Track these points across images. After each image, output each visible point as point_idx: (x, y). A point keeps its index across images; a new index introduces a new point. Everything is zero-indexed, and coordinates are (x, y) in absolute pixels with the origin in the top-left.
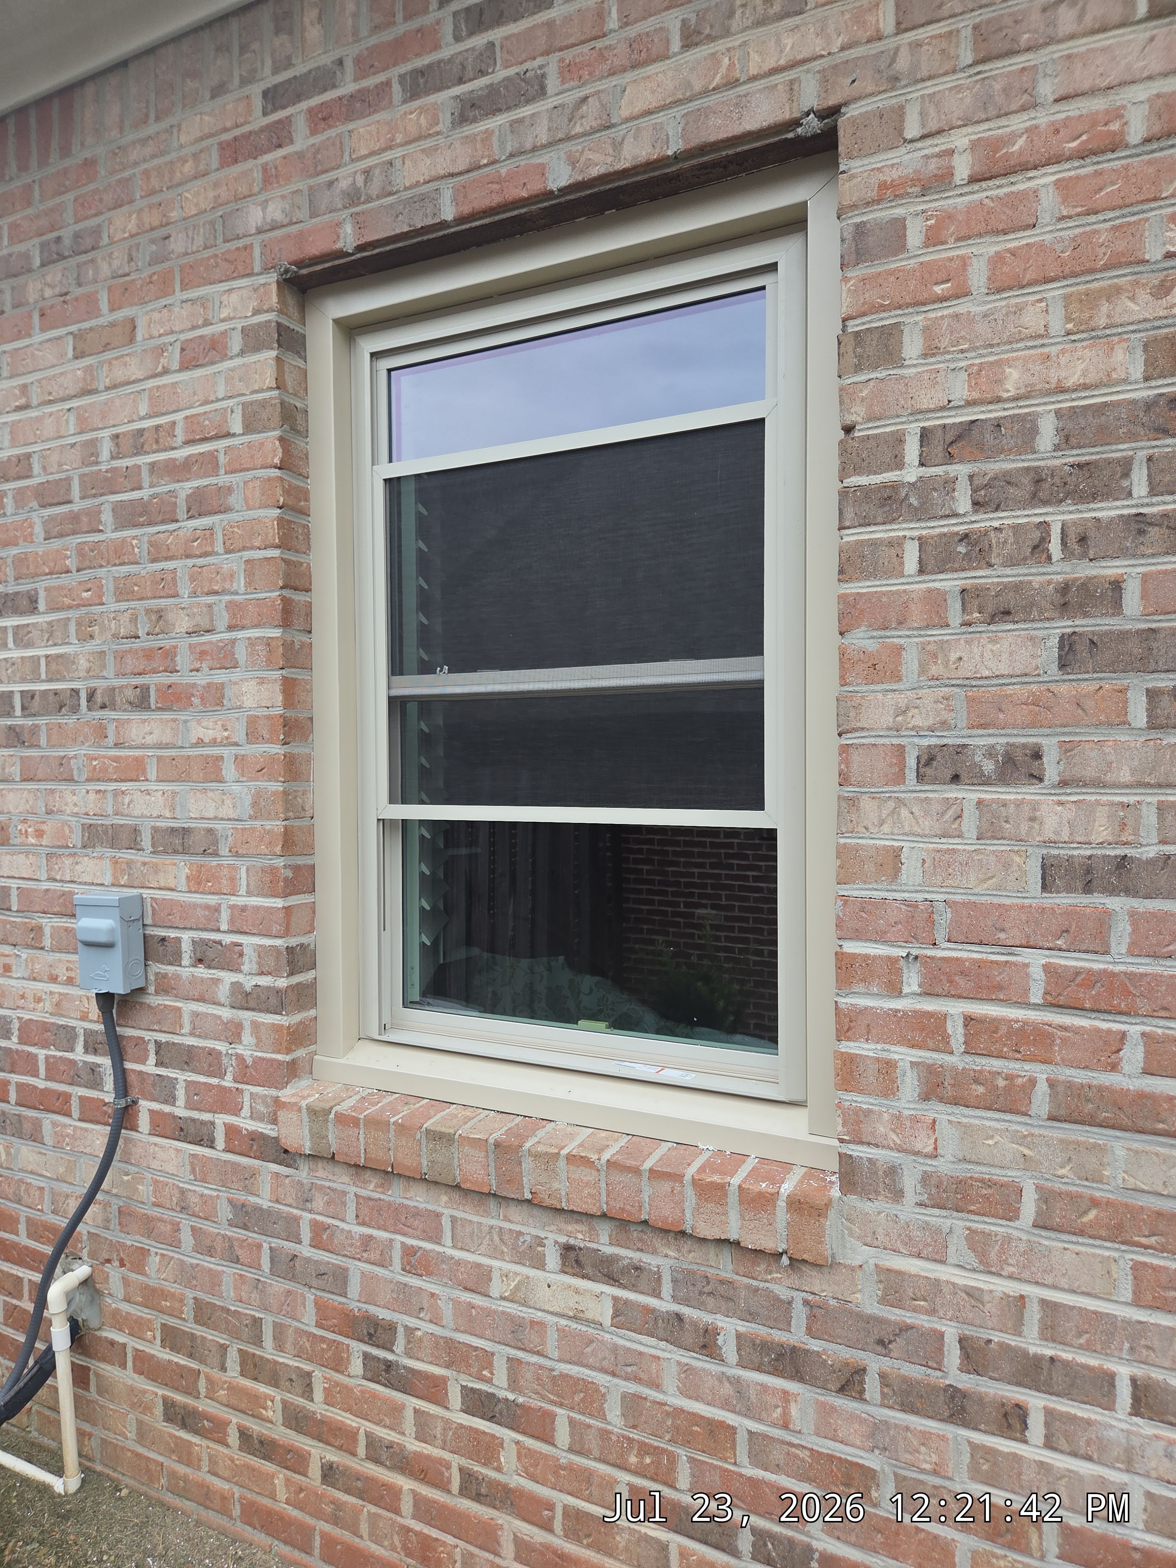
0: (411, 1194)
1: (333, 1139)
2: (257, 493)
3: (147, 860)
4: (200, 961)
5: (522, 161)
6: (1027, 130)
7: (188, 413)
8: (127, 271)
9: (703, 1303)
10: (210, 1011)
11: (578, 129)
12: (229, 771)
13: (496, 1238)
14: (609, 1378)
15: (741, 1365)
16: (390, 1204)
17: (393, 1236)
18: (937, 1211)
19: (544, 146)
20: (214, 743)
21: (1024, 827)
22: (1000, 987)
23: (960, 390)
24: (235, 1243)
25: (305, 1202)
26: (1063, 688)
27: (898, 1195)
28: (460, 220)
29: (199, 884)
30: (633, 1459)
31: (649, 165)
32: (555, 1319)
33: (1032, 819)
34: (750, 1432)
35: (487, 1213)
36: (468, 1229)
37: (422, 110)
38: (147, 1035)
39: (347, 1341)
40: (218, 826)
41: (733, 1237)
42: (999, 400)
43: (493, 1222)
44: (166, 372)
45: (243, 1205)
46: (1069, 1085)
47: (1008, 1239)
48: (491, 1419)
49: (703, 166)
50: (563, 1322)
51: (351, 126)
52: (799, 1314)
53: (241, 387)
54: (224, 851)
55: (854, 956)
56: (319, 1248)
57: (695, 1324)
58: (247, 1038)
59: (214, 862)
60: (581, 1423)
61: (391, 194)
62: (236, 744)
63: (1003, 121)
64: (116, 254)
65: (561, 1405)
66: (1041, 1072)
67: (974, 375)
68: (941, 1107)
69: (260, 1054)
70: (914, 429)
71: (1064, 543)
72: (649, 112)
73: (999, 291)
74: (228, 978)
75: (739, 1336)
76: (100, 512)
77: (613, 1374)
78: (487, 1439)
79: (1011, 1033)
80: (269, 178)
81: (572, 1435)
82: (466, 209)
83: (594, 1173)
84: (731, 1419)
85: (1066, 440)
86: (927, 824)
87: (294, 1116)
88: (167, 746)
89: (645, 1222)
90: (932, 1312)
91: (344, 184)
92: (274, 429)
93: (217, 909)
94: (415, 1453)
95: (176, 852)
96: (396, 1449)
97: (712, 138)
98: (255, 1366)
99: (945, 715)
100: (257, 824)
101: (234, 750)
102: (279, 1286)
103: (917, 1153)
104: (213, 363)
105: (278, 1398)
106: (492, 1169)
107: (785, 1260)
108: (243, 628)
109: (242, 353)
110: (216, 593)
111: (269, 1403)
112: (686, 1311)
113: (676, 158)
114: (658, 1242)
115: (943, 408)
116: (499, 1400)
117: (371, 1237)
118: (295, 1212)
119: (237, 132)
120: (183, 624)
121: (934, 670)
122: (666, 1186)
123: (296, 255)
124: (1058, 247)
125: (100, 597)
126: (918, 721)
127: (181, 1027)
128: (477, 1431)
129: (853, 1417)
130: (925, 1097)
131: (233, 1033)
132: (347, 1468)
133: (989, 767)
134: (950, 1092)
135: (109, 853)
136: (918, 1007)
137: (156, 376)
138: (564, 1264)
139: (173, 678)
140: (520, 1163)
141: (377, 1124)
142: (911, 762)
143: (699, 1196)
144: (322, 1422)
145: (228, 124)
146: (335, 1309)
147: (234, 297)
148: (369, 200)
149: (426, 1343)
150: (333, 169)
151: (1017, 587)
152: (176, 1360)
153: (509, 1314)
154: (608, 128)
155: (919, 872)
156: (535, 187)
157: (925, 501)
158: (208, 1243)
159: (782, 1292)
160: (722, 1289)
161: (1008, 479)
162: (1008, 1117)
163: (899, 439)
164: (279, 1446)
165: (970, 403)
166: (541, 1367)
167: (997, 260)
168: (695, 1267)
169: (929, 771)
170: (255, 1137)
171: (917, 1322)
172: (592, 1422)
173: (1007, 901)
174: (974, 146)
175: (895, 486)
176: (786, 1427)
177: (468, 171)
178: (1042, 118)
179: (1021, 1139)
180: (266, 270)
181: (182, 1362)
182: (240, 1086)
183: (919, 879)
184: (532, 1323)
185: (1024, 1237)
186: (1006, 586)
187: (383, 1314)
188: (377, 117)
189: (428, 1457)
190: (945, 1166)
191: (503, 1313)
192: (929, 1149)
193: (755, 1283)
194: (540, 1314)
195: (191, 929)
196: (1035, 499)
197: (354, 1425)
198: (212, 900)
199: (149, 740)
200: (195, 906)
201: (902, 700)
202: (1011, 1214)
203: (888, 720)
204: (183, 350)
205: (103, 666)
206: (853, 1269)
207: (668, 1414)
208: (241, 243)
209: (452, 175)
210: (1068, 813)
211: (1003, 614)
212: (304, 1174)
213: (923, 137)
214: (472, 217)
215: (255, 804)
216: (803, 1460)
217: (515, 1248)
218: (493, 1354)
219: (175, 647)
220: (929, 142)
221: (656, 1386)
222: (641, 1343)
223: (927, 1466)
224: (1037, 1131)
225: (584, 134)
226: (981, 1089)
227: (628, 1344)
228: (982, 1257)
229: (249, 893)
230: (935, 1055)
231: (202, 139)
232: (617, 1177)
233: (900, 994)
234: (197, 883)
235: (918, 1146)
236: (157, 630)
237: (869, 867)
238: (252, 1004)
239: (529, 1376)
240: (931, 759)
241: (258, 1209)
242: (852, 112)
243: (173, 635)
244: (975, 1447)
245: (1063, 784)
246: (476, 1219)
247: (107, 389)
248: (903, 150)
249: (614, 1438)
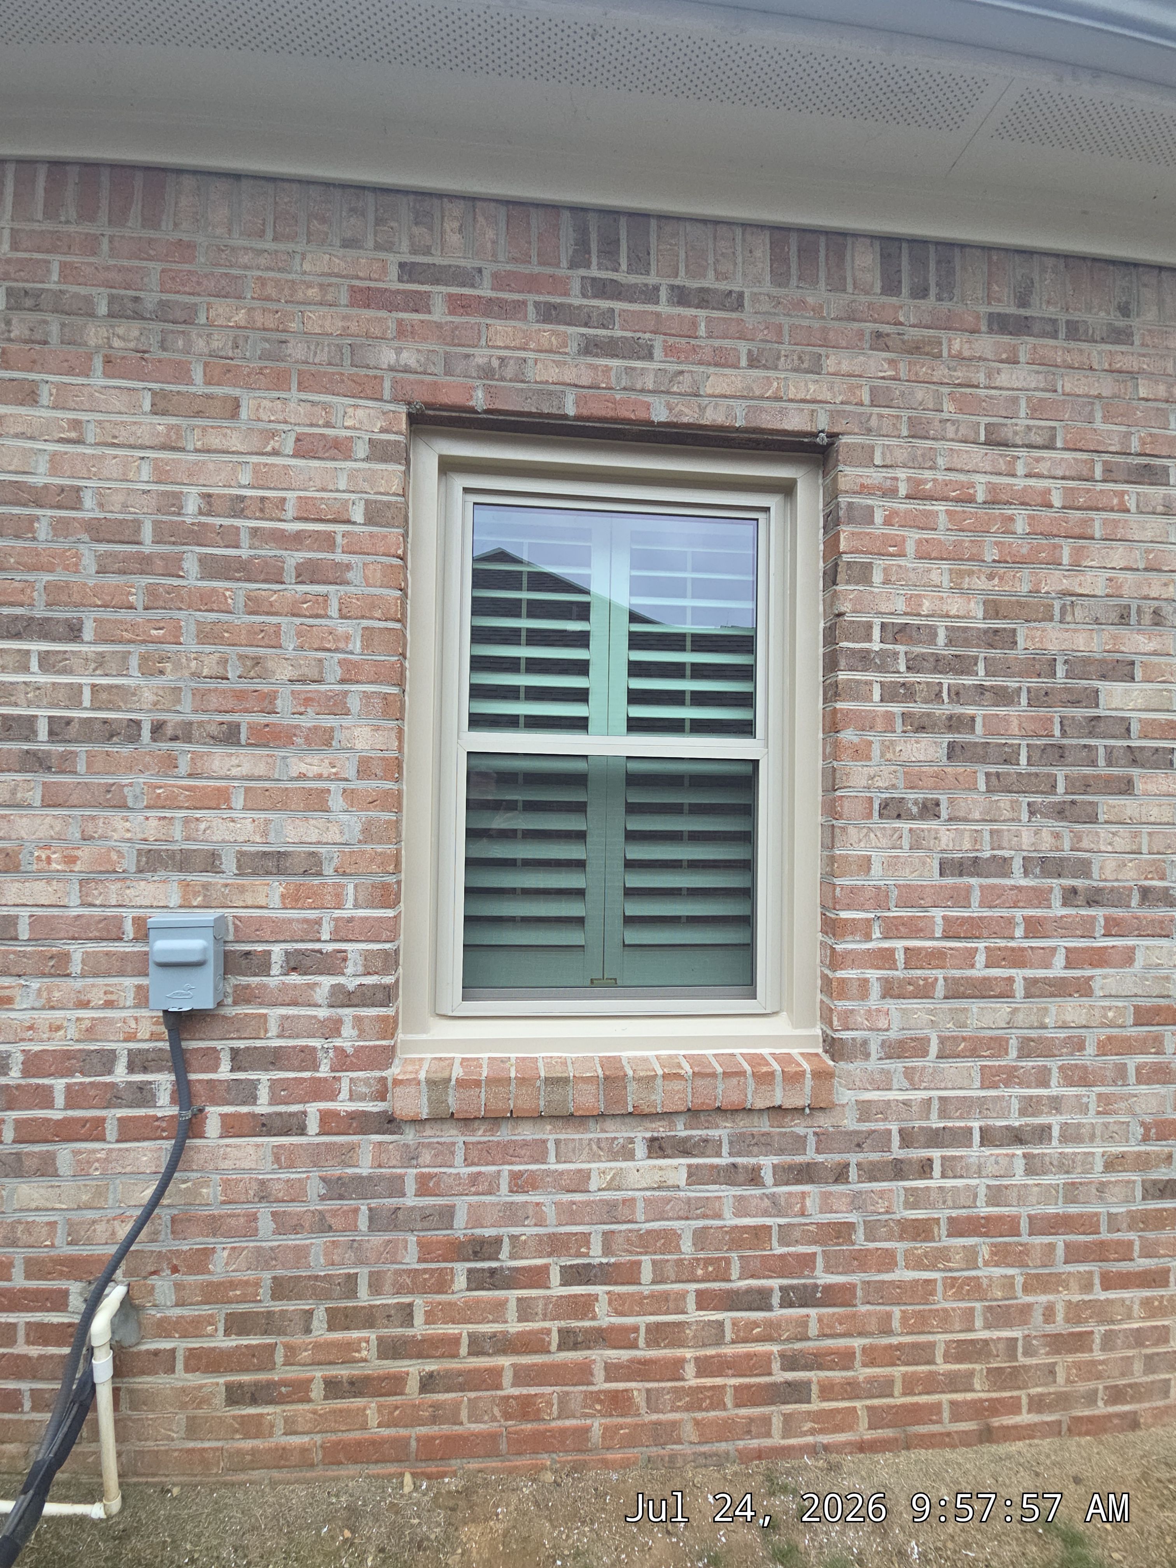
0: (520, 1130)
1: (454, 1102)
2: (379, 574)
3: (229, 881)
4: (294, 969)
5: (633, 396)
6: (933, 480)
7: (302, 494)
8: (230, 354)
9: (751, 1152)
10: (303, 1013)
11: (675, 389)
12: (336, 802)
13: (594, 1147)
14: (683, 1222)
15: (775, 1185)
16: (498, 1143)
17: (500, 1168)
18: (888, 1061)
19: (649, 391)
20: (319, 777)
21: (932, 843)
22: (921, 930)
23: (901, 605)
24: (327, 1215)
25: (411, 1160)
26: (948, 770)
27: (867, 1056)
28: (577, 418)
29: (297, 901)
30: (700, 1272)
31: (721, 428)
32: (642, 1193)
33: (935, 838)
34: (779, 1226)
35: (587, 1130)
36: (571, 1146)
37: (553, 332)
38: (218, 1045)
39: (450, 1265)
40: (322, 850)
41: (777, 1103)
42: (919, 615)
43: (591, 1136)
44: (275, 453)
45: (339, 1178)
46: (954, 978)
47: (924, 1068)
48: (587, 1283)
50: (648, 1193)
51: (489, 321)
52: (812, 1141)
53: (366, 486)
54: (328, 870)
55: (847, 920)
56: (425, 1195)
57: (745, 1167)
58: (348, 1030)
59: (316, 881)
60: (662, 1261)
61: (523, 381)
62: (346, 780)
63: (920, 471)
64: (216, 337)
65: (646, 1253)
66: (939, 974)
67: (909, 599)
68: (891, 1001)
69: (362, 1043)
70: (877, 622)
71: (949, 695)
72: (725, 397)
73: (920, 558)
74: (327, 982)
75: (774, 1166)
76: (181, 559)
77: (687, 1218)
78: (583, 1299)
79: (927, 954)
80: (402, 331)
81: (654, 1271)
82: (585, 412)
83: (683, 1083)
84: (768, 1221)
85: (950, 642)
86: (884, 842)
87: (411, 1089)
88: (259, 778)
89: (717, 1108)
90: (885, 1119)
91: (480, 361)
92: (398, 527)
93: (318, 922)
94: (518, 1333)
95: (268, 873)
96: (500, 1336)
97: (764, 426)
98: (347, 1316)
99: (894, 781)
100: (368, 847)
101: (343, 785)
102: (378, 1239)
103: (879, 1030)
104: (334, 459)
105: (373, 1337)
106: (601, 1097)
107: (807, 1111)
108: (357, 682)
109: (367, 459)
110: (329, 650)
111: (364, 1345)
112: (739, 1160)
113: (737, 430)
114: (719, 1120)
115: (892, 614)
116: (594, 1266)
117: (479, 1173)
118: (399, 1171)
119: (372, 284)
120: (286, 672)
121: (889, 756)
122: (734, 1081)
123: (429, 399)
124: (947, 543)
125: (179, 637)
126: (878, 784)
127: (266, 1031)
128: (575, 1296)
129: (843, 1194)
130: (883, 997)
131: (333, 1028)
132: (447, 1371)
133: (915, 810)
134: (896, 991)
135: (176, 876)
136: (880, 946)
137: (263, 454)
138: (650, 1152)
139: (271, 719)
140: (626, 1088)
141: (498, 1081)
142: (876, 807)
143: (757, 1083)
144: (423, 1341)
145: (361, 274)
146: (439, 1242)
147: (360, 413)
148: (502, 379)
149: (530, 1243)
150: (469, 346)
151: (929, 715)
152: (245, 1342)
153: (606, 1200)
154: (696, 396)
155: (880, 869)
156: (642, 415)
157: (883, 662)
158: (294, 1222)
159: (800, 1131)
160: (763, 1140)
161: (923, 657)
162: (924, 1001)
163: (869, 626)
164: (374, 1379)
165: (906, 614)
166: (630, 1231)
167: (919, 542)
168: (744, 1130)
169: (885, 812)
170: (353, 1116)
171: (877, 1128)
172: (669, 1257)
173: (924, 883)
174: (909, 479)
175: (868, 651)
176: (803, 1214)
177: (589, 387)
178: (939, 476)
179: (931, 1012)
180: (395, 400)
181: (254, 1342)
182: (337, 1074)
183: (881, 873)
184: (624, 1201)
185: (931, 1065)
186: (924, 713)
187: (489, 1232)
188: (513, 323)
189: (530, 1332)
190: (893, 1035)
191: (600, 1200)
192: (886, 1026)
193: (783, 1130)
194: (630, 1193)
195: (284, 941)
196: (935, 670)
197: (456, 1331)
198: (312, 914)
199: (234, 772)
200: (290, 921)
201: (872, 771)
202: (925, 1053)
203: (864, 783)
204: (298, 440)
205: (178, 701)
206: (843, 1106)
207: (727, 1232)
208: (371, 372)
209: (576, 386)
210: (952, 835)
211: (922, 728)
212: (411, 1137)
213: (883, 466)
214: (588, 419)
215: (363, 831)
216: (812, 1232)
217: (610, 1150)
218: (590, 1234)
219: (278, 692)
220: (884, 470)
221: (719, 1216)
222: (708, 1191)
223: (882, 1210)
224: (938, 1006)
225: (679, 394)
226: (911, 988)
227: (698, 1194)
228: (910, 1080)
229: (356, 906)
230: (889, 972)
231: (330, 275)
232: (699, 1083)
233: (871, 940)
234: (292, 900)
235: (880, 1026)
236: (252, 674)
237: (854, 867)
238: (355, 1001)
239: (620, 1240)
240: (887, 805)
241: (360, 1178)
242: (844, 439)
243: (274, 681)
244: (906, 1189)
245: (950, 819)
246: (577, 1136)
247: (197, 451)
248: (872, 470)
249: (686, 1262)
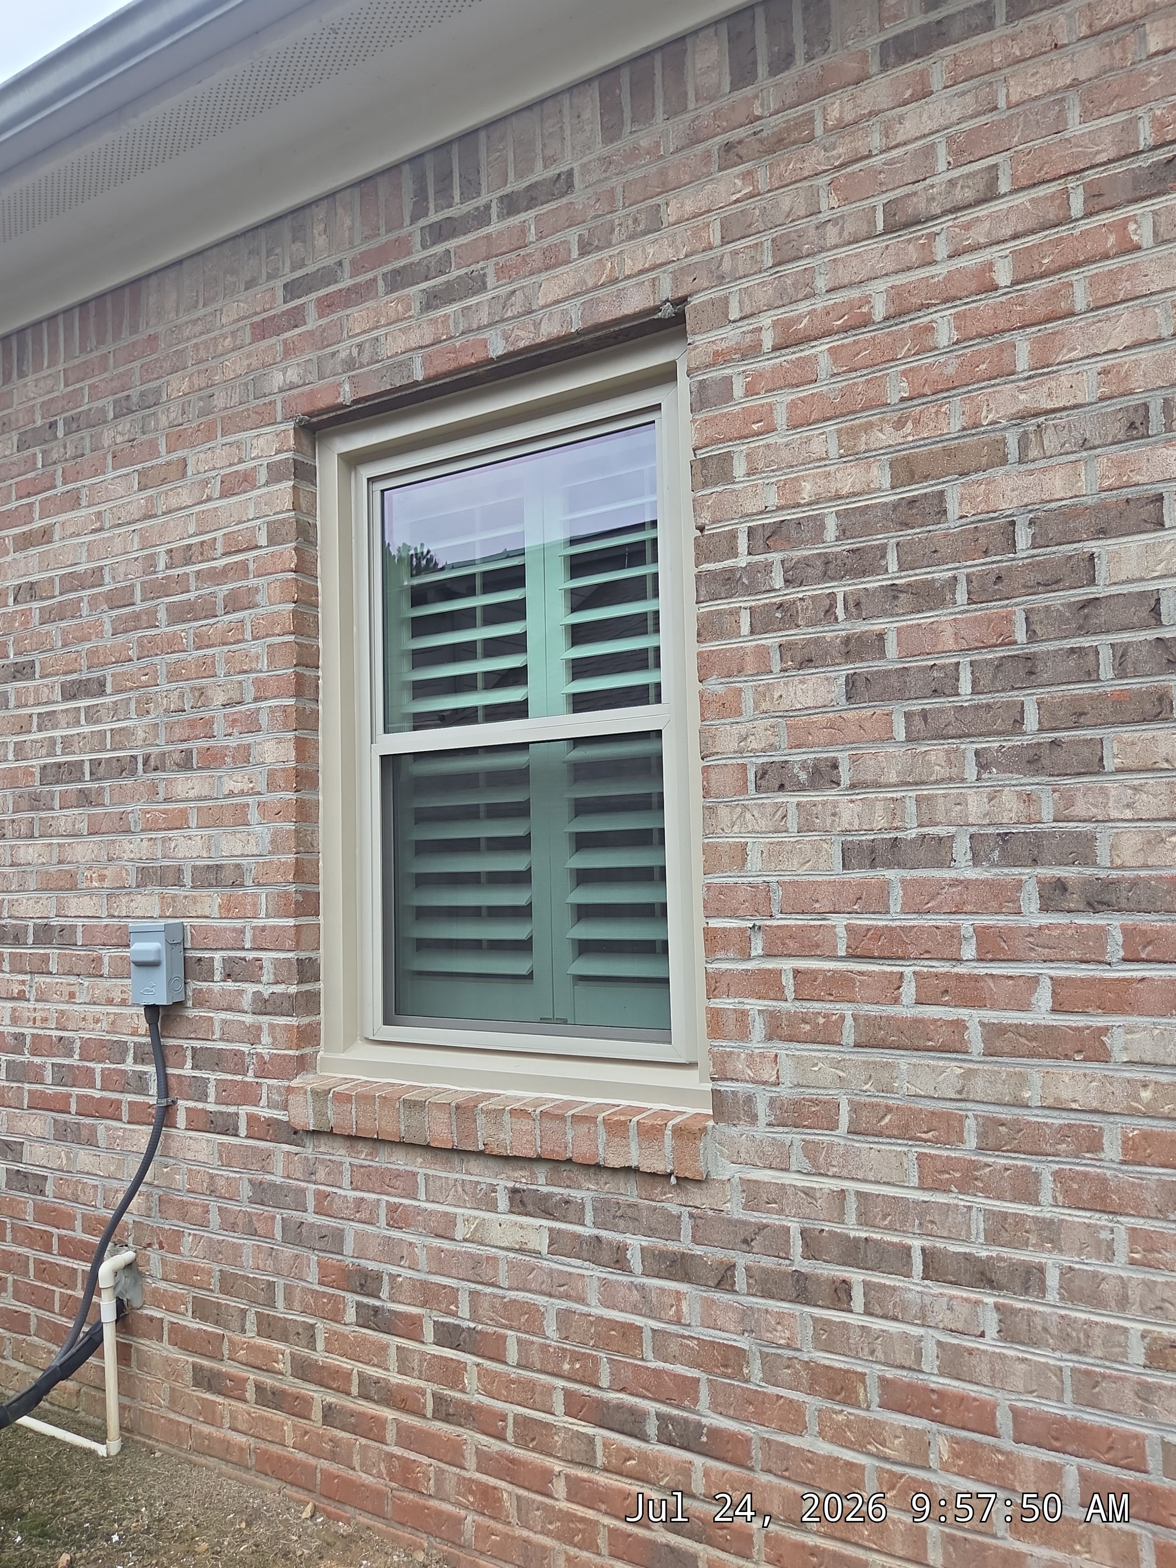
0: (393, 1159)
1: (332, 1117)
2: (278, 591)
3: (188, 893)
4: (229, 975)
5: (471, 337)
6: (809, 313)
7: (225, 531)
8: (181, 421)
9: (616, 1225)
10: (236, 1018)
11: (509, 314)
12: (254, 815)
13: (460, 1189)
14: (547, 1299)
15: (645, 1274)
16: (377, 1169)
17: (380, 1197)
18: (781, 1129)
19: (486, 326)
20: (242, 793)
21: (829, 822)
22: (817, 946)
23: (773, 499)
24: (254, 1218)
25: (310, 1175)
26: (849, 715)
27: (753, 1118)
28: (427, 380)
29: (229, 911)
30: (566, 1367)
31: (559, 339)
32: (506, 1253)
33: (834, 815)
34: (653, 1330)
35: (452, 1170)
36: (438, 1184)
37: (399, 300)
38: (185, 1043)
39: (343, 1293)
40: (243, 861)
41: (634, 1164)
42: (799, 505)
43: (457, 1176)
44: (209, 499)
45: (261, 1183)
46: (867, 1018)
47: (831, 1145)
48: (457, 1348)
49: (598, 338)
50: (512, 1255)
51: (348, 312)
52: (686, 1225)
53: (266, 510)
54: (248, 882)
55: (715, 929)
56: (321, 1214)
57: (610, 1243)
58: (266, 1039)
59: (240, 891)
60: (527, 1341)
61: (378, 361)
62: (259, 793)
63: (794, 306)
64: (172, 409)
65: (511, 1328)
66: (847, 1010)
67: (781, 487)
68: (780, 1044)
69: (275, 1051)
70: (743, 527)
71: (846, 608)
72: (557, 302)
73: (795, 428)
74: (250, 988)
75: (642, 1249)
76: (156, 612)
77: (550, 1295)
78: (454, 1365)
79: (826, 979)
80: (289, 350)
81: (519, 1352)
82: (432, 372)
83: (531, 1122)
84: (639, 1321)
85: (844, 533)
86: (764, 824)
87: (301, 1098)
88: (205, 799)
89: (569, 1161)
90: (781, 1212)
91: (343, 355)
92: (291, 542)
93: (242, 931)
94: (398, 1385)
95: (210, 885)
96: (383, 1384)
97: (602, 320)
98: (269, 1325)
99: (773, 740)
100: (275, 857)
101: (257, 798)
102: (289, 1251)
103: (765, 1083)
104: (245, 492)
105: (288, 1351)
106: (454, 1128)
107: (673, 1180)
108: (266, 699)
109: (267, 484)
110: (246, 672)
111: (281, 1356)
112: (603, 1233)
113: (578, 333)
114: (581, 1178)
115: (761, 513)
116: (463, 1330)
117: (362, 1199)
118: (303, 1184)
119: (265, 315)
120: (220, 698)
121: (764, 706)
122: (584, 1128)
123: (308, 408)
124: (832, 396)
125: (156, 680)
126: (754, 745)
127: (213, 1034)
128: (446, 1359)
129: (728, 1307)
130: (769, 1038)
131: (253, 1035)
132: (343, 1407)
133: (803, 776)
134: (786, 1031)
135: (158, 890)
136: (762, 966)
137: (201, 502)
138: (511, 1206)
139: (211, 743)
140: (475, 1121)
141: (365, 1099)
142: (751, 776)
143: (608, 1132)
144: (323, 1367)
145: (258, 310)
146: (333, 1266)
147: (262, 440)
148: (362, 366)
149: (405, 1287)
150: (335, 343)
151: (816, 641)
152: (204, 1328)
153: (470, 1253)
154: (530, 313)
155: (759, 860)
156: (480, 356)
157: (753, 581)
158: (232, 1220)
159: (674, 1209)
160: (629, 1212)
161: (807, 562)
162: (827, 1047)
163: (733, 536)
164: (289, 1394)
165: (779, 508)
166: (495, 1296)
167: (792, 405)
168: (610, 1196)
169: (763, 783)
170: (271, 1123)
171: (770, 1221)
172: (535, 1339)
173: (820, 879)
174: (775, 324)
175: (732, 570)
176: (679, 1323)
177: (432, 345)
178: (819, 304)
179: (837, 1064)
180: (286, 419)
181: (210, 1329)
182: (260, 1080)
183: (759, 866)
184: (488, 1258)
185: (842, 1142)
186: (808, 640)
187: (371, 1265)
188: (368, 304)
189: (408, 1388)
190: (785, 1092)
191: (465, 1252)
192: (773, 1079)
193: (654, 1204)
194: (494, 1250)
195: (222, 949)
196: (826, 576)
197: (349, 1367)
198: (238, 923)
199: (191, 794)
200: (225, 929)
201: (743, 729)
202: (833, 1126)
203: (734, 746)
204: (222, 482)
205: (157, 736)
206: (723, 1182)
207: (592, 1323)
208: (267, 400)
209: (421, 347)
210: (856, 808)
211: (807, 662)
212: (310, 1151)
213: (742, 319)
214: (436, 377)
215: (272, 842)
216: (692, 1349)
217: (474, 1195)
218: (458, 1290)
219: (213, 717)
220: (746, 322)
221: (582, 1300)
222: (570, 1265)
223: (782, 1342)
224: (847, 1057)
225: (513, 318)
226: (808, 1027)
227: (561, 1267)
228: (814, 1161)
229: (268, 916)
230: (775, 1003)
231: (238, 320)
232: (548, 1124)
233: (749, 958)
234: (227, 910)
235: (766, 1077)
236: (199, 704)
237: (725, 860)
238: (269, 1009)
239: (486, 1305)
240: (765, 773)
241: (272, 1185)
242: (695, 301)
243: (212, 707)
244: (816, 1320)
245: (853, 786)
246: (443, 1174)
247: (164, 514)
248: (729, 328)
249: (552, 1350)
